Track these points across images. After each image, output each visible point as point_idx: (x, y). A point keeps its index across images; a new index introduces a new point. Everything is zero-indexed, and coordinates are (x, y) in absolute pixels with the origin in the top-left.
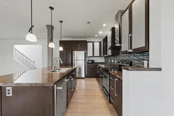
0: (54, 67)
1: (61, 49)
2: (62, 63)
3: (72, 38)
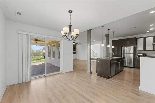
0: (110, 56)
1: (113, 47)
2: (113, 54)
3: (122, 36)
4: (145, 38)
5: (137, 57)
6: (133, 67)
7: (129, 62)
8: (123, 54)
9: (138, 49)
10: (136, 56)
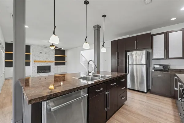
4: (166, 35)
5: (152, 71)
6: (145, 91)
7: (140, 81)
8: (128, 65)
9: (155, 57)
10: (151, 69)
